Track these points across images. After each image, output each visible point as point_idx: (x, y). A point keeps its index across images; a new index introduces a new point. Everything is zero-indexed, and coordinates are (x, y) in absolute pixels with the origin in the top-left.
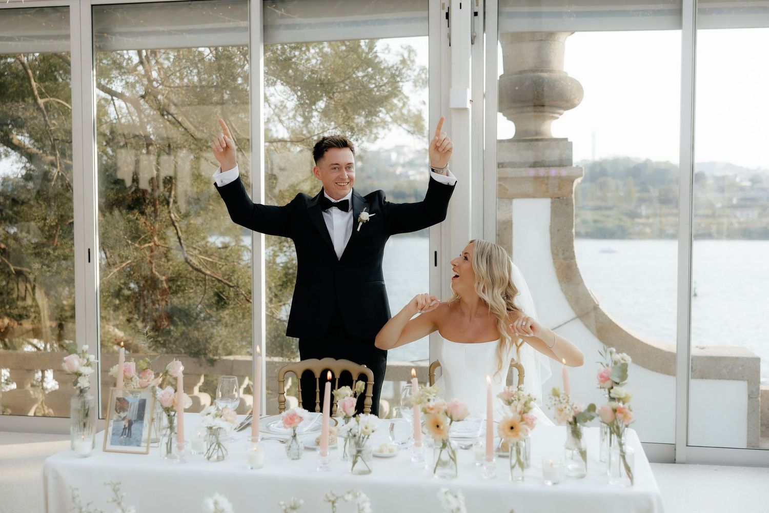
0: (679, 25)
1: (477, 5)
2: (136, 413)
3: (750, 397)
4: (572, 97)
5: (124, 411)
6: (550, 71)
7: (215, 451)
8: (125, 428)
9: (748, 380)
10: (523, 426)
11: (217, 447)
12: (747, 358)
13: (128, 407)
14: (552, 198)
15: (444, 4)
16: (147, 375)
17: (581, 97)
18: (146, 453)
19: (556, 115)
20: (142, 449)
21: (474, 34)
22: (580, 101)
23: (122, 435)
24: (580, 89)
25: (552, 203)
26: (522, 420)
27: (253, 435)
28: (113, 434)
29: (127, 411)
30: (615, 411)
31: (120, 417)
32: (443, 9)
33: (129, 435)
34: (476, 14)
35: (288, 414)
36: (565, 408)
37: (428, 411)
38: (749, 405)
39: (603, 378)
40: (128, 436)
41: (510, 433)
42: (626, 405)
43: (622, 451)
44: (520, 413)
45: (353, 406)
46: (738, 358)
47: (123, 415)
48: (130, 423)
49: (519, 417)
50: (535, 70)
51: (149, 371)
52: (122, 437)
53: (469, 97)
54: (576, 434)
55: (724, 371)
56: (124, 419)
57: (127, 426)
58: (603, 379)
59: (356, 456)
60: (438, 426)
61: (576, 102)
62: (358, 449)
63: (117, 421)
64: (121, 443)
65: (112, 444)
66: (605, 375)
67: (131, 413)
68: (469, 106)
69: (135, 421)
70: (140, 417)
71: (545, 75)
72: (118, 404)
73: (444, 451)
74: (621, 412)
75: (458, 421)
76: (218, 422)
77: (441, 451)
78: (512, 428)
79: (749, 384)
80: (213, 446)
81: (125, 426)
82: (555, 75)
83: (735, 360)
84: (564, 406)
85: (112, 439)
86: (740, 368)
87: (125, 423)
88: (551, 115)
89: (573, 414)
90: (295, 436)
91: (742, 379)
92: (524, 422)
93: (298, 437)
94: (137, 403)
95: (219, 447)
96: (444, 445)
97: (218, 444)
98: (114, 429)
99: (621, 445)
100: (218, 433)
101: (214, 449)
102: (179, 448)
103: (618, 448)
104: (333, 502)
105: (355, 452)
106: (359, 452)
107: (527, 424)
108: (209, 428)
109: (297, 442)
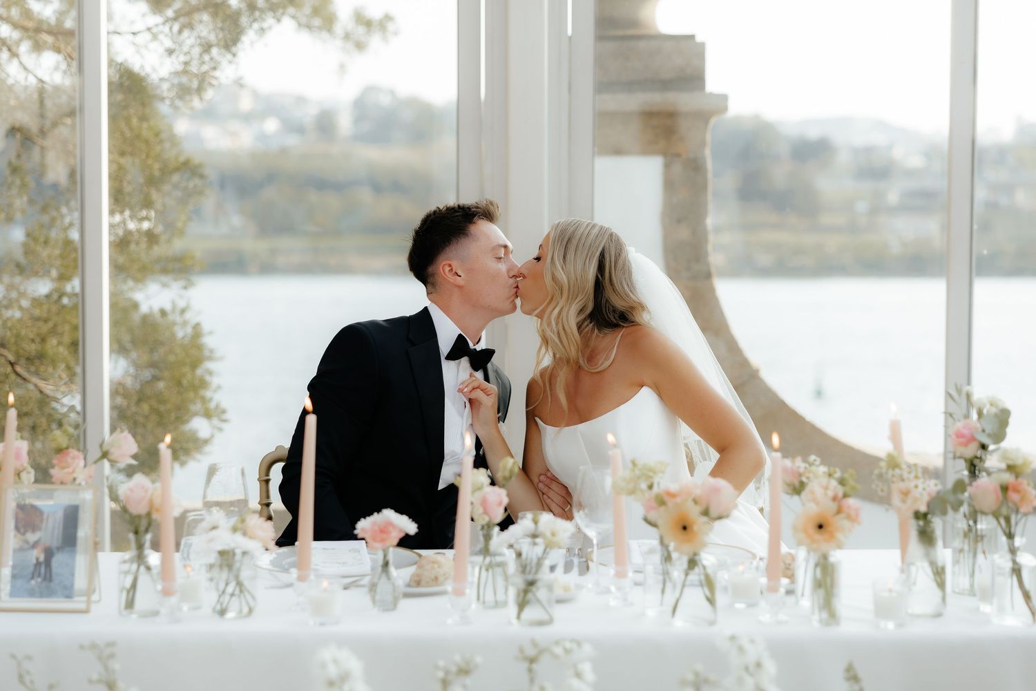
2: (58, 532)
5: (34, 530)
7: (234, 598)
8: (38, 564)
10: (842, 522)
11: (237, 592)
13: (41, 521)
14: (665, 156)
16: (69, 460)
18: (86, 611)
20: (78, 603)
23: (33, 578)
26: (839, 511)
27: (299, 569)
28: (14, 577)
29: (40, 529)
30: (1004, 489)
31: (27, 542)
33: (48, 577)
35: (374, 523)
36: (916, 487)
37: (666, 498)
39: (963, 438)
40: (45, 579)
41: (818, 536)
43: (1014, 562)
44: (835, 499)
45: (500, 504)
47: (32, 537)
48: (49, 553)
49: (834, 506)
51: (73, 452)
52: (33, 582)
54: (926, 536)
56: (35, 545)
57: (42, 558)
58: (962, 440)
59: (526, 592)
60: (685, 528)
62: (530, 577)
63: (21, 549)
64: (31, 594)
65: (11, 597)
66: (966, 432)
67: (49, 532)
69: (58, 549)
70: (69, 539)
72: (21, 516)
73: (694, 576)
74: (1017, 490)
75: (720, 518)
76: (238, 542)
77: (687, 575)
78: (821, 526)
80: (230, 589)
81: (37, 559)
84: (912, 485)
85: (13, 587)
87: (37, 554)
89: (926, 498)
90: (386, 564)
92: (842, 515)
93: (391, 568)
94: (60, 515)
95: (241, 591)
96: (693, 563)
97: (239, 584)
98: (14, 567)
99: (1013, 551)
100: (237, 565)
101: (232, 595)
102: (167, 593)
103: (1008, 556)
104: (532, 660)
105: (522, 586)
106: (531, 583)
107: (849, 517)
108: (222, 553)
109: (389, 577)
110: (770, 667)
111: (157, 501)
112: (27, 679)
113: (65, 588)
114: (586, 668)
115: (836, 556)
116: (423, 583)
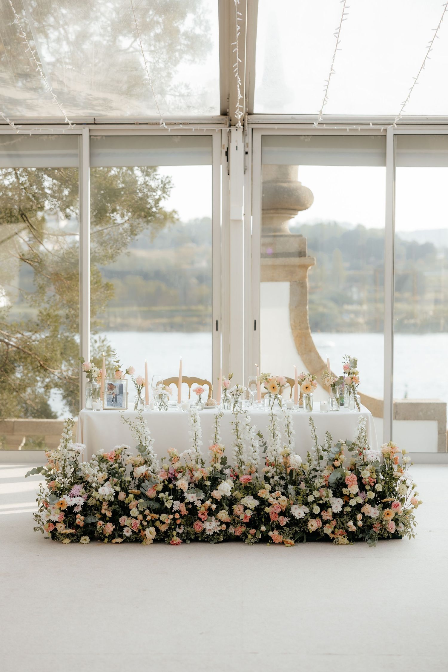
0: (384, 164)
1: (248, 147)
3: (439, 433)
4: (306, 202)
5: (112, 390)
6: (289, 182)
8: (113, 398)
9: (438, 420)
10: (312, 386)
12: (437, 404)
14: (290, 282)
15: (224, 145)
17: (312, 202)
18: (125, 409)
19: (293, 216)
20: (123, 407)
21: (246, 168)
22: (311, 205)
23: (112, 401)
24: (311, 196)
25: (291, 286)
26: (311, 384)
27: (178, 400)
30: (352, 378)
32: (224, 148)
34: (247, 153)
37: (269, 381)
38: (439, 439)
39: (345, 368)
40: (115, 402)
41: (306, 390)
42: (357, 376)
43: (355, 396)
44: (310, 381)
46: (430, 404)
47: (112, 392)
48: (116, 395)
50: (277, 181)
52: (112, 403)
53: (243, 213)
54: (334, 390)
55: (421, 413)
56: (113, 393)
59: (235, 404)
60: (274, 388)
61: (308, 205)
62: (236, 400)
63: (109, 394)
64: (112, 405)
65: (107, 406)
66: (347, 366)
67: (116, 391)
68: (243, 218)
69: (118, 394)
70: (121, 392)
71: (285, 185)
73: (276, 400)
74: (355, 379)
75: (282, 386)
77: (274, 400)
78: (307, 388)
79: (439, 423)
80: (162, 404)
82: (292, 185)
83: (428, 405)
86: (432, 411)
87: (113, 396)
88: (289, 216)
89: (333, 381)
90: (200, 399)
91: (433, 419)
93: (201, 400)
95: (164, 405)
96: (276, 397)
97: (164, 402)
98: (108, 399)
99: (354, 394)
100: (163, 398)
101: (162, 405)
102: (147, 404)
103: (353, 395)
104: (236, 414)
105: (234, 402)
106: (236, 402)
107: (314, 385)
108: (160, 395)
109: (200, 402)
110: (291, 417)
111: (144, 382)
112: (123, 416)
113: (120, 404)
114: (249, 417)
115: (311, 394)
116: (209, 405)
